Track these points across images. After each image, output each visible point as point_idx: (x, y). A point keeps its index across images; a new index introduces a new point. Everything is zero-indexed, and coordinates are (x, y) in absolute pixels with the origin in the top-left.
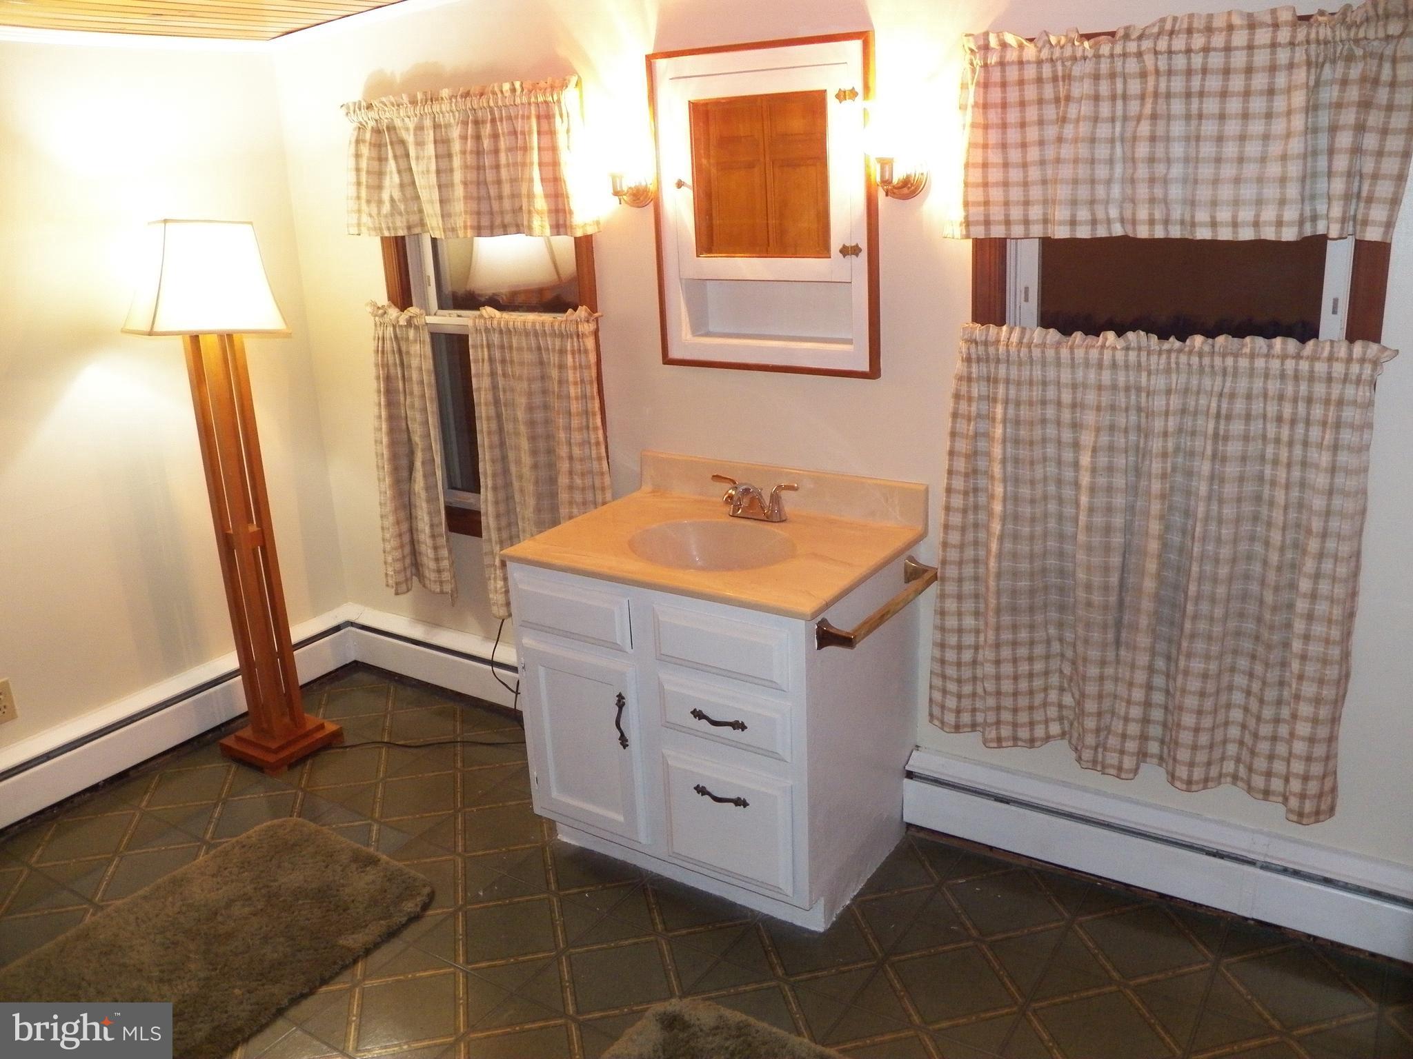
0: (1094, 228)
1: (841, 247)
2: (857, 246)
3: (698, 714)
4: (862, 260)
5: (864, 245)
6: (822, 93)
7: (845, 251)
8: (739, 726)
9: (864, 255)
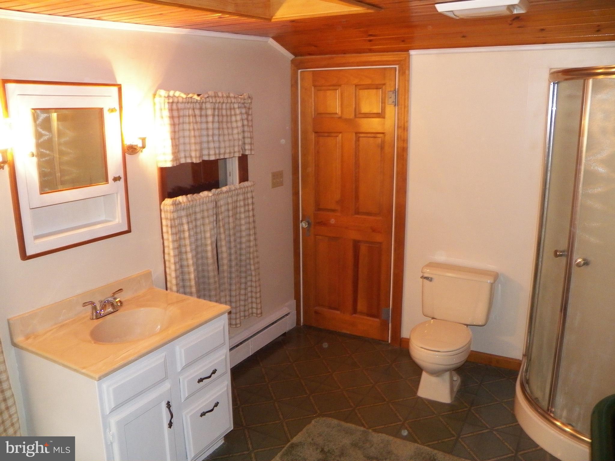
0: (186, 160)
1: (113, 178)
2: (119, 176)
3: (201, 380)
4: (122, 182)
5: (122, 176)
6: (101, 110)
7: (116, 179)
8: (214, 372)
9: (122, 180)
